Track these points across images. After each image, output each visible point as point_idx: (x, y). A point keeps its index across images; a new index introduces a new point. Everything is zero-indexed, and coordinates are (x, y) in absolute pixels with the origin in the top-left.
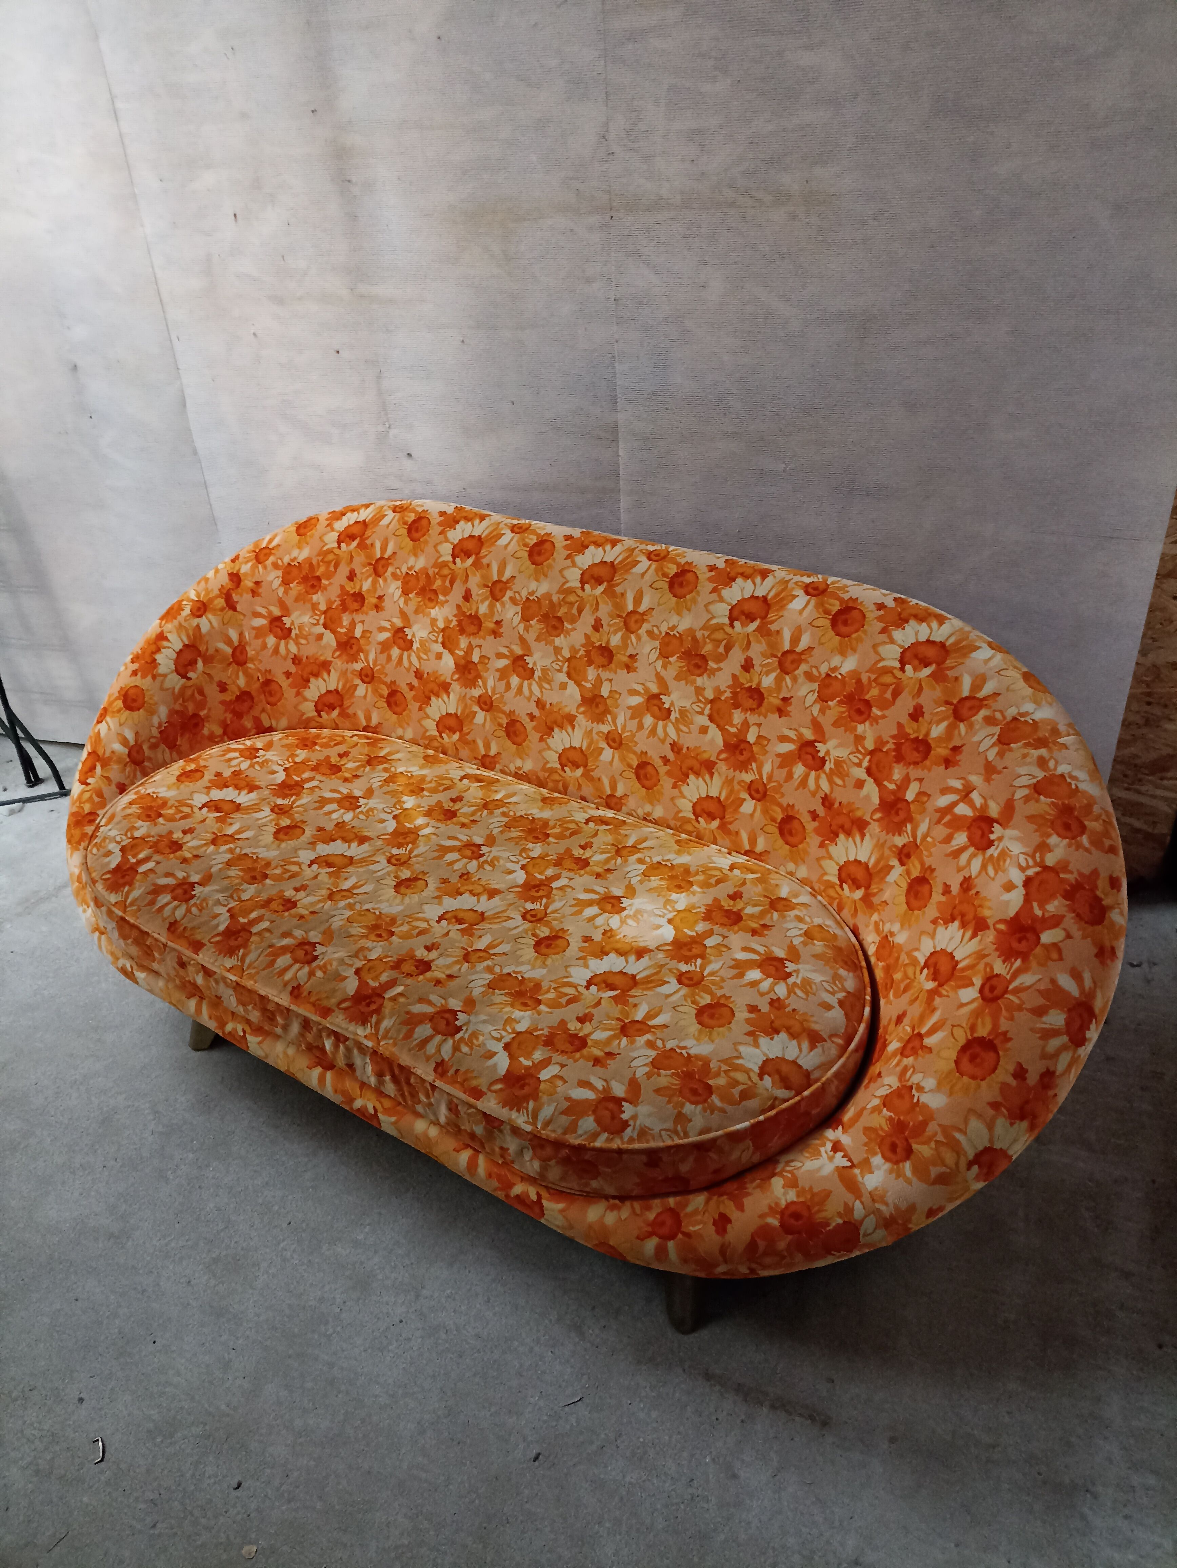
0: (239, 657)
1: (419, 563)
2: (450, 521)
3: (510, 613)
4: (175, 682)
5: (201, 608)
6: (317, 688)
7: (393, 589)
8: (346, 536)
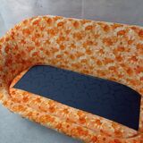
0: (16, 48)
1: (50, 28)
2: (56, 19)
3: (71, 36)
4: (5, 54)
5: (7, 40)
6: (32, 52)
7: (46, 33)
8: (34, 23)
